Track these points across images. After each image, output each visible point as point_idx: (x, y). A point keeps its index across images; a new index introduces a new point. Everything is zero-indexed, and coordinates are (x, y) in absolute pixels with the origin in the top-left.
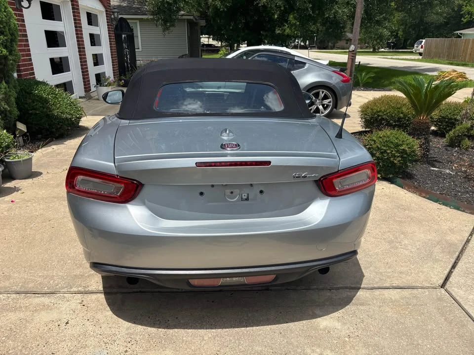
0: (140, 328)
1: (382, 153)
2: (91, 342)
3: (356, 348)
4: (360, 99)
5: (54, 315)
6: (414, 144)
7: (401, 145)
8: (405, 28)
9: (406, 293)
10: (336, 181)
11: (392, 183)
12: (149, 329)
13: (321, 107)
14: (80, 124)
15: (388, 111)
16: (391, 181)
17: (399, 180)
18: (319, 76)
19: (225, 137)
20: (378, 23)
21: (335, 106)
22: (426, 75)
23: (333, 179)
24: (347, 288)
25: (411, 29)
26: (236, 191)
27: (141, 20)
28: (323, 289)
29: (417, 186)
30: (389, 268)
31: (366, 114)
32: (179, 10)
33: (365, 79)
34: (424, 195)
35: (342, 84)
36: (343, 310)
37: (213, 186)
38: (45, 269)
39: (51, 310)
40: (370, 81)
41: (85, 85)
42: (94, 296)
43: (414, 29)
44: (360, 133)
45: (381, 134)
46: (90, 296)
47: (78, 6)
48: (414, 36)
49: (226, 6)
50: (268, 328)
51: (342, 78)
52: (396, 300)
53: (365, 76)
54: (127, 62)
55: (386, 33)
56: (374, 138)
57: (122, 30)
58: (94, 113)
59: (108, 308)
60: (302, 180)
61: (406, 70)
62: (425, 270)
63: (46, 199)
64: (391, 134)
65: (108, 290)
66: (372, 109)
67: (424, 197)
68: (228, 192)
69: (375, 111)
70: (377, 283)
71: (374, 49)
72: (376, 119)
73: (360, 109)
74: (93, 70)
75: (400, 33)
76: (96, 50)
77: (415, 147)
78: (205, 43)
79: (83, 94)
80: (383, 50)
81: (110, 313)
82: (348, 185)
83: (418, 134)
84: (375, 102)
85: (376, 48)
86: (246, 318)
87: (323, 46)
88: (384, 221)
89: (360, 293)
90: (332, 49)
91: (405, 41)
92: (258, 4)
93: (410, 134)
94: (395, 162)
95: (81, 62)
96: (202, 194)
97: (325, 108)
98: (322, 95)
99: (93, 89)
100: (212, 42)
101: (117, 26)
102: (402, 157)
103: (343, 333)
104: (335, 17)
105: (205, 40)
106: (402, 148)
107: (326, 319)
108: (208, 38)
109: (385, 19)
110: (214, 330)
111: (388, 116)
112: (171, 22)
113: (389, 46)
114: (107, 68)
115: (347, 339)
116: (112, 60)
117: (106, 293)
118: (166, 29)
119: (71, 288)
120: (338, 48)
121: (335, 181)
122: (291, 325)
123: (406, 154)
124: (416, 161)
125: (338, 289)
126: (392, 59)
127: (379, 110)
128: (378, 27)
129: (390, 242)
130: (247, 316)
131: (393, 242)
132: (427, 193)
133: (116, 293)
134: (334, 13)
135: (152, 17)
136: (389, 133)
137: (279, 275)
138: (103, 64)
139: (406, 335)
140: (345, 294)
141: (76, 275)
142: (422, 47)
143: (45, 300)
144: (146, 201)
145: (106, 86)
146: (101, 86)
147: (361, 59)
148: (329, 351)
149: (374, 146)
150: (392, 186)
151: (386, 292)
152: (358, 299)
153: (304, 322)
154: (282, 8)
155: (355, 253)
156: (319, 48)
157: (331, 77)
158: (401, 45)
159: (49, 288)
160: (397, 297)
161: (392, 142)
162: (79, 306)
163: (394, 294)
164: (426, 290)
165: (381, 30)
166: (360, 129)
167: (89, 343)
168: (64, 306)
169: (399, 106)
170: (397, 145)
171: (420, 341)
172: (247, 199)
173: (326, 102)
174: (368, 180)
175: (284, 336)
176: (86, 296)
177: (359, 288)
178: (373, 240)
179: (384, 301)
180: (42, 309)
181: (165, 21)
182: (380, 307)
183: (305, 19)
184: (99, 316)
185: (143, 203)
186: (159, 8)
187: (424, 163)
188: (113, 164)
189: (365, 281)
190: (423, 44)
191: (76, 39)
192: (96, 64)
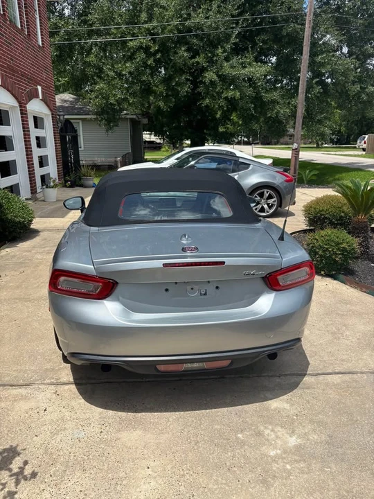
0: (111, 413)
1: (324, 251)
2: (69, 425)
3: (303, 424)
4: (303, 197)
5: (32, 404)
6: (354, 242)
7: (342, 243)
8: (348, 124)
9: (347, 377)
10: (280, 278)
11: (335, 279)
12: (120, 413)
13: (266, 206)
14: (32, 227)
15: (330, 210)
16: (334, 277)
17: (341, 276)
18: (263, 176)
19: (184, 241)
20: (320, 122)
21: (280, 205)
22: (369, 171)
23: (277, 276)
24: (294, 374)
25: (353, 125)
26: (196, 287)
27: (83, 120)
28: (272, 376)
29: (358, 282)
30: (332, 356)
31: (309, 214)
32: (123, 109)
33: (309, 176)
34: (364, 290)
35: (285, 184)
36: (291, 393)
37: (176, 283)
38: (18, 364)
39: (29, 399)
40: (314, 178)
41: (31, 187)
42: (66, 387)
43: (356, 125)
44: (305, 231)
45: (323, 233)
46: (62, 386)
47: (26, 111)
48: (357, 131)
49: (170, 107)
50: (225, 409)
51: (285, 178)
52: (338, 384)
53: (309, 174)
54: (71, 162)
55: (328, 131)
56: (317, 237)
57: (66, 132)
58: (42, 215)
59: (81, 397)
60: (252, 277)
61: (349, 166)
62: (365, 357)
63: (9, 300)
64: (332, 233)
65: (78, 382)
66: (315, 209)
67: (365, 292)
68: (189, 288)
69: (318, 210)
70: (321, 369)
71: (318, 144)
72: (319, 218)
73: (303, 209)
74: (39, 172)
75: (343, 129)
76: (41, 152)
77: (355, 245)
78: (147, 140)
79: (29, 196)
80: (326, 145)
81: (83, 401)
82: (290, 281)
83: (358, 233)
84: (318, 201)
85: (320, 143)
86: (205, 402)
87: (266, 142)
88: (327, 314)
89: (306, 379)
90: (275, 144)
91: (349, 136)
92: (201, 104)
93: (349, 233)
94: (337, 259)
95: (28, 165)
96: (167, 290)
97: (270, 207)
98: (266, 195)
99: (39, 190)
100: (153, 138)
101: (61, 128)
102: (342, 254)
103: (292, 412)
104: (277, 116)
105: (147, 136)
106: (343, 246)
107: (276, 401)
108: (150, 134)
109: (326, 118)
110: (177, 413)
111: (330, 215)
112: (115, 122)
113: (332, 141)
114: (52, 169)
115: (295, 417)
116: (57, 161)
117: (77, 384)
118: (109, 128)
119: (44, 380)
120: (282, 144)
121: (278, 277)
122: (246, 407)
123: (347, 251)
124: (357, 258)
125: (286, 375)
126: (335, 155)
127: (321, 209)
128: (319, 126)
129: (334, 333)
130: (206, 401)
131: (336, 333)
132: (367, 288)
133: (86, 384)
134: (276, 113)
135: (95, 117)
136: (330, 232)
137: (234, 360)
138: (48, 165)
139: (346, 412)
140: (294, 379)
141: (46, 369)
142: (365, 143)
143: (23, 391)
144: (120, 298)
145: (52, 187)
146: (47, 187)
147: (305, 155)
148: (280, 428)
149: (317, 245)
150: (335, 282)
151: (329, 378)
152: (304, 384)
153: (257, 404)
154: (225, 109)
155: (299, 340)
156: (263, 144)
157: (274, 178)
158: (344, 140)
159: (24, 381)
160: (339, 381)
161: (333, 241)
162: (54, 396)
163: (336, 379)
164: (364, 375)
165: (322, 129)
166: (305, 228)
167: (67, 426)
168: (41, 396)
169: (340, 205)
170: (338, 244)
171: (359, 418)
172: (205, 294)
173: (270, 201)
174: (307, 277)
175: (240, 416)
176: (59, 387)
177: (305, 375)
178: (317, 332)
179: (327, 384)
180: (21, 399)
181: (109, 121)
182: (324, 390)
183: (248, 119)
184: (73, 403)
185: (118, 300)
186: (102, 109)
187: (365, 259)
188: (92, 267)
189: (310, 368)
190: (366, 139)
191: (24, 143)
192: (41, 165)
